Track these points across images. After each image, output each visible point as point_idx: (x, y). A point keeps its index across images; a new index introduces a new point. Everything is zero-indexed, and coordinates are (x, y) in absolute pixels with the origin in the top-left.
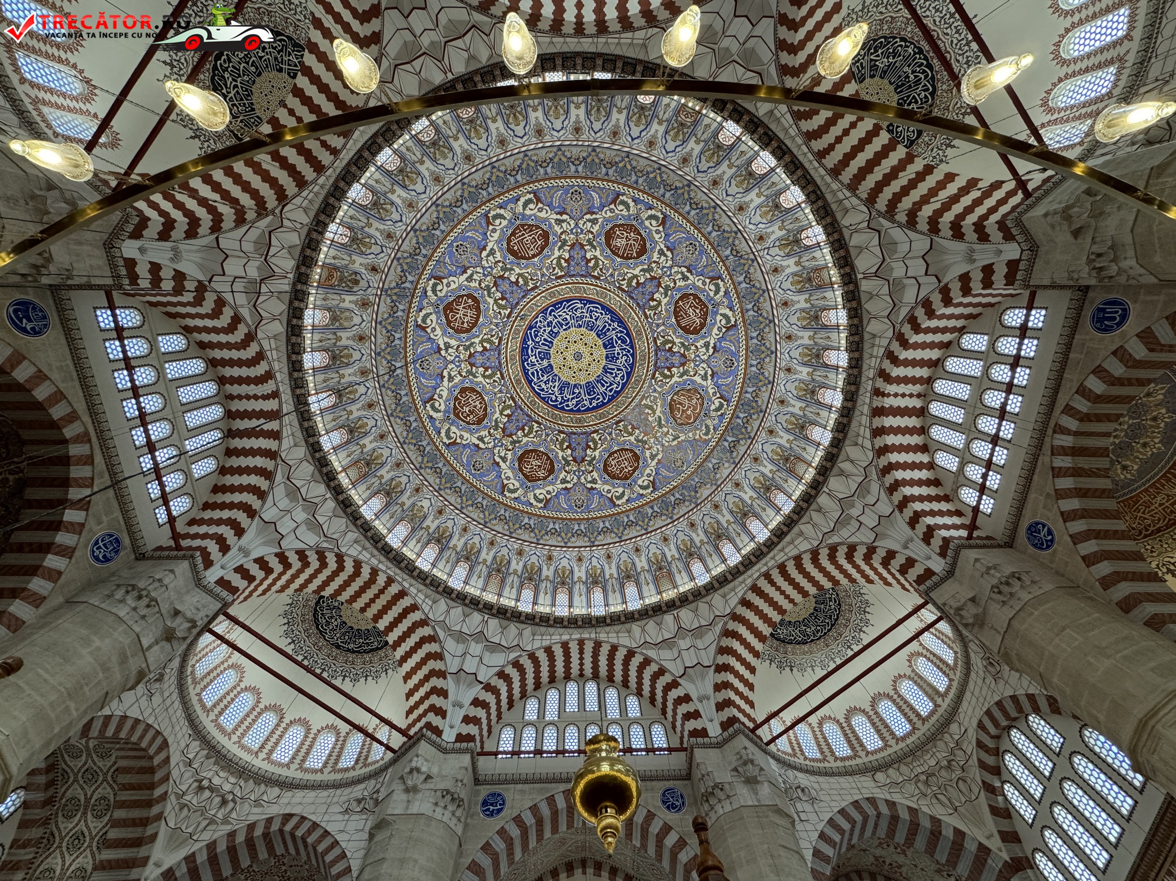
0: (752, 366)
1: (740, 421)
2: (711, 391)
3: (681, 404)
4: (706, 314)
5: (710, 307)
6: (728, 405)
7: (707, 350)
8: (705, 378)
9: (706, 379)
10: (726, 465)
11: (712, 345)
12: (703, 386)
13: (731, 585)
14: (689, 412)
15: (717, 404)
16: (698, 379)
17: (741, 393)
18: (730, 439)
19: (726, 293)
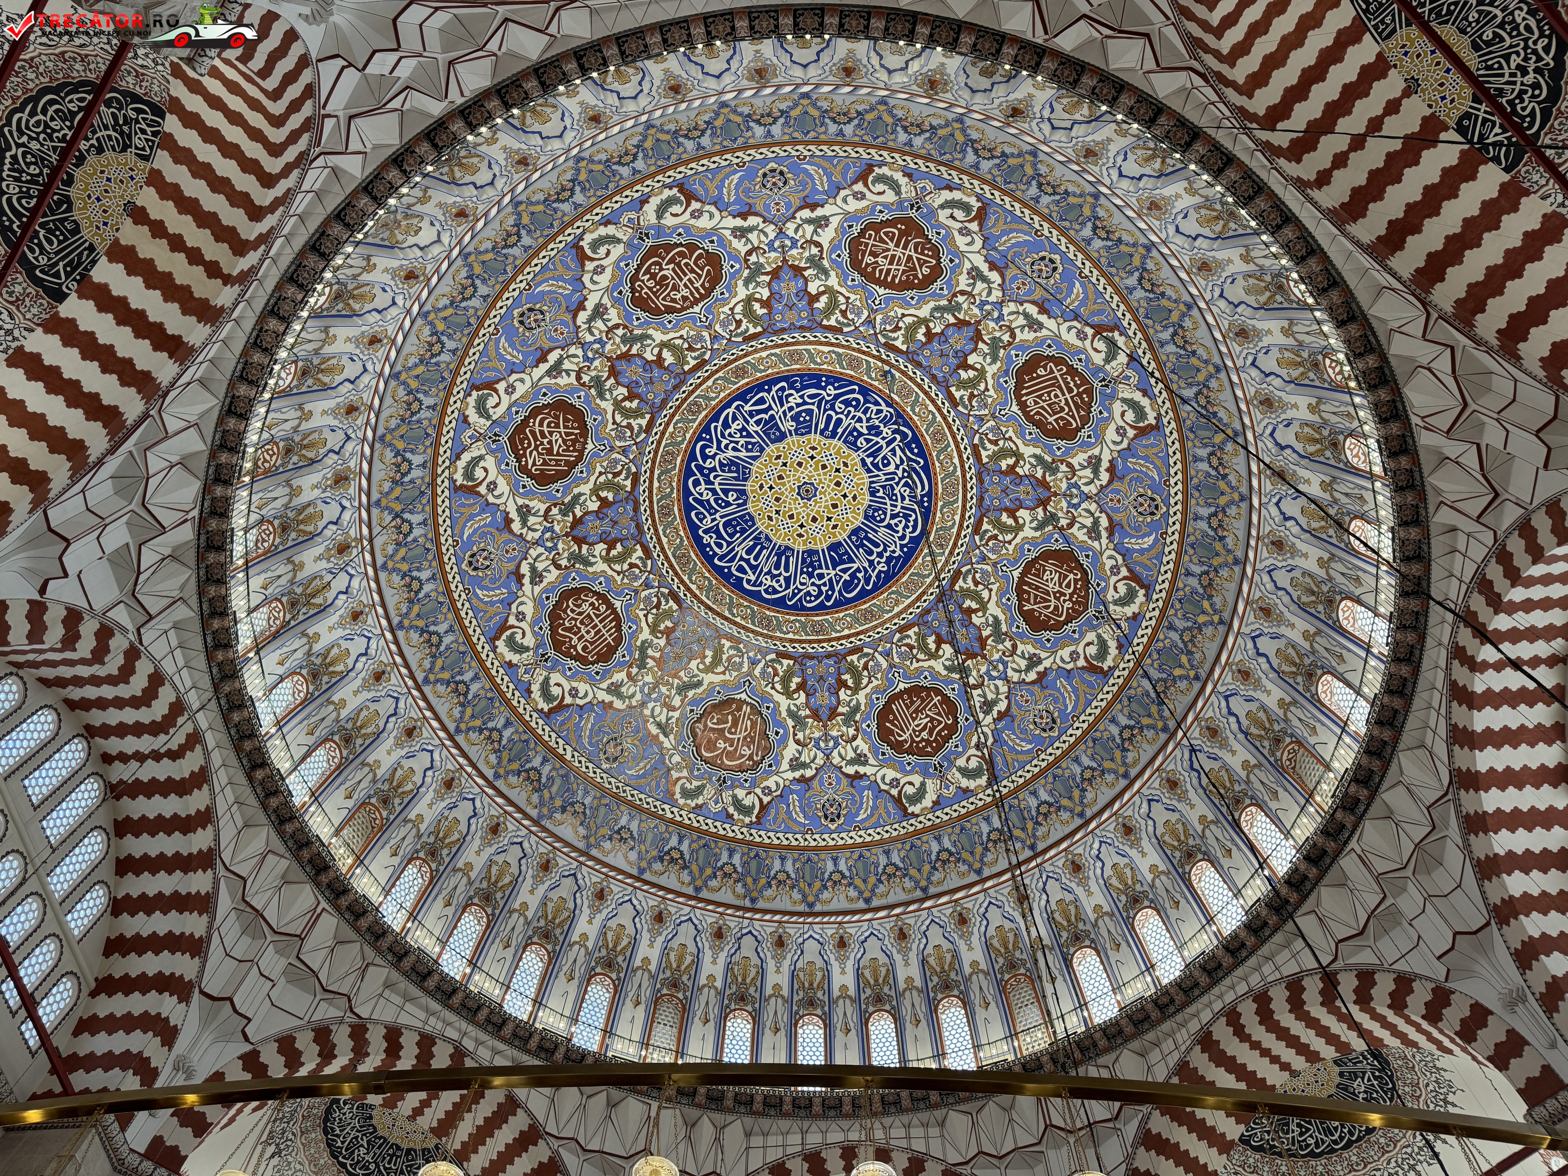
0: (835, 860)
1: (724, 858)
2: (771, 783)
3: (735, 723)
4: (921, 753)
5: (935, 760)
6: (750, 826)
7: (851, 762)
8: (796, 764)
9: (793, 768)
10: (633, 856)
11: (862, 770)
12: (778, 763)
13: (415, 991)
14: (721, 744)
15: (747, 802)
16: (791, 750)
17: (779, 847)
18: (685, 847)
19: (966, 792)
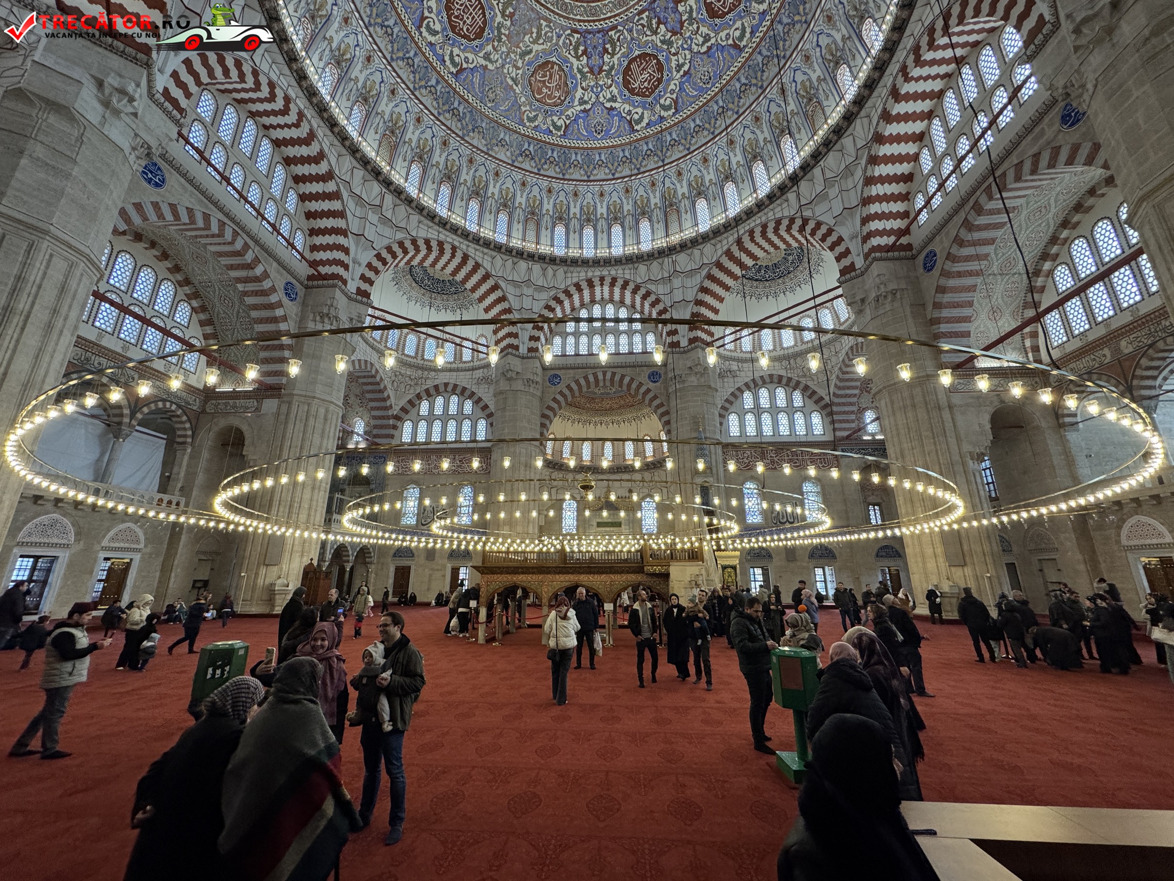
1: (550, 153)
2: (569, 113)
3: (551, 78)
4: (644, 95)
5: (649, 100)
6: (560, 137)
7: (609, 101)
8: (582, 102)
9: (580, 104)
10: (508, 154)
11: (614, 105)
12: (573, 101)
14: (545, 90)
15: (559, 124)
16: (579, 93)
17: (574, 148)
18: (531, 149)
19: (662, 118)
